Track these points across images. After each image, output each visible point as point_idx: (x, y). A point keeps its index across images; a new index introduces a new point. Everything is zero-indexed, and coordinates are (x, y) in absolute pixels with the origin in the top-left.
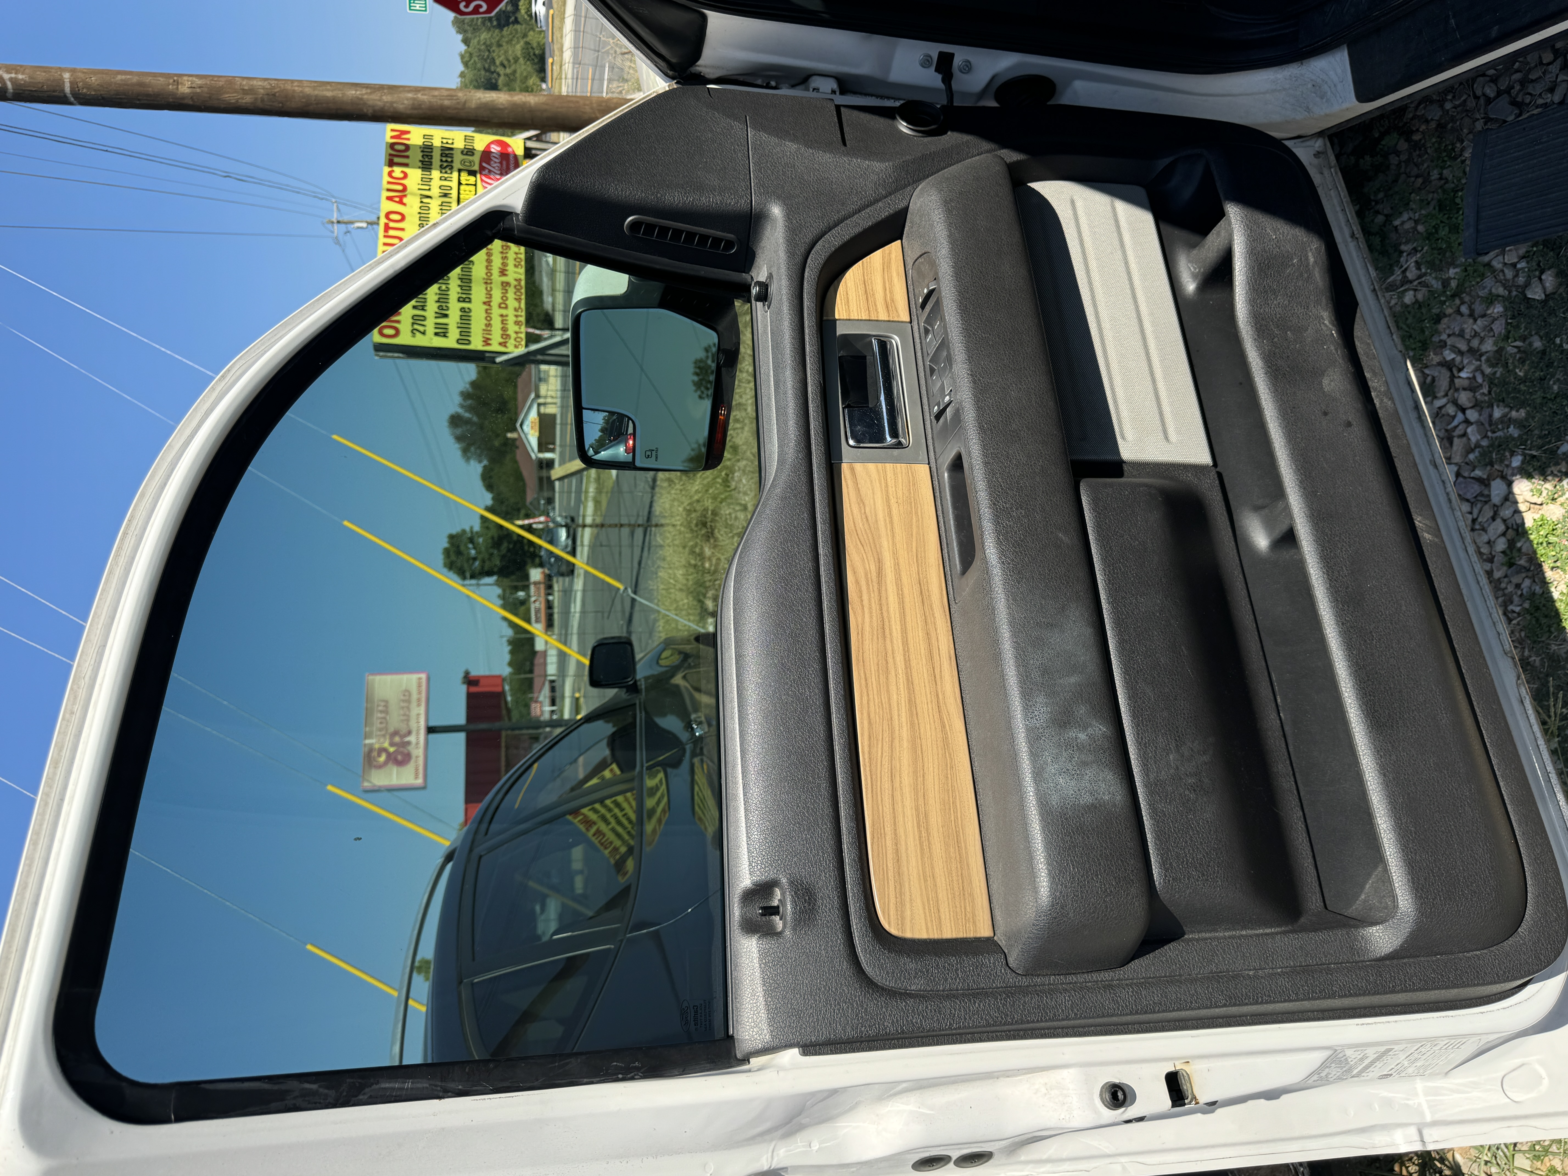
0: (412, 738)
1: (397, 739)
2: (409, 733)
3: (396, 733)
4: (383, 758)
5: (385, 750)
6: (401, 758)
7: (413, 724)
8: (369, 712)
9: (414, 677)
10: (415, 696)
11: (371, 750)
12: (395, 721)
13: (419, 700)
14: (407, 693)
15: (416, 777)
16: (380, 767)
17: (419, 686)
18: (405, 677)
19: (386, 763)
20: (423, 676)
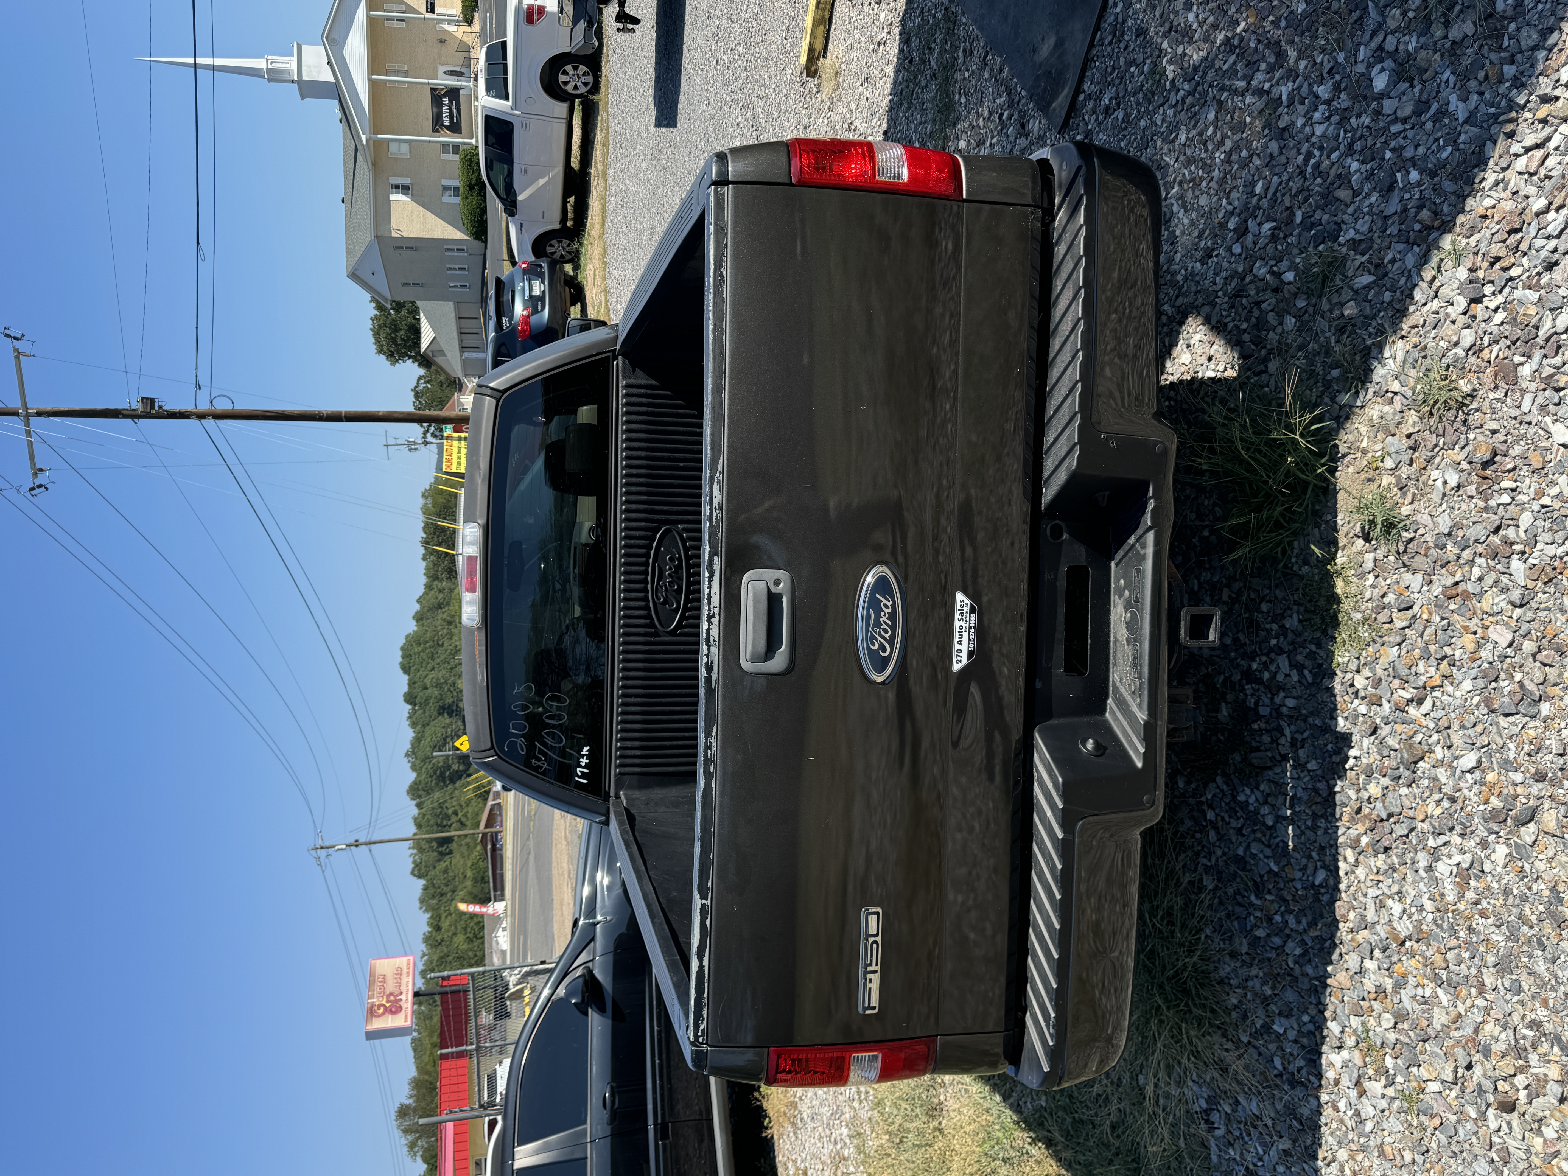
0: (403, 997)
1: (392, 998)
2: (401, 993)
3: (391, 994)
4: (382, 1009)
5: (384, 1005)
6: (395, 1009)
7: (404, 989)
8: (371, 984)
9: (405, 959)
10: (405, 971)
11: (373, 1005)
12: (390, 987)
13: (408, 973)
14: (400, 969)
15: (406, 1021)
16: (379, 1016)
17: (408, 964)
18: (398, 960)
19: (384, 1013)
20: (411, 958)
